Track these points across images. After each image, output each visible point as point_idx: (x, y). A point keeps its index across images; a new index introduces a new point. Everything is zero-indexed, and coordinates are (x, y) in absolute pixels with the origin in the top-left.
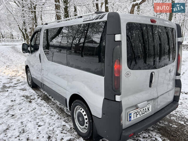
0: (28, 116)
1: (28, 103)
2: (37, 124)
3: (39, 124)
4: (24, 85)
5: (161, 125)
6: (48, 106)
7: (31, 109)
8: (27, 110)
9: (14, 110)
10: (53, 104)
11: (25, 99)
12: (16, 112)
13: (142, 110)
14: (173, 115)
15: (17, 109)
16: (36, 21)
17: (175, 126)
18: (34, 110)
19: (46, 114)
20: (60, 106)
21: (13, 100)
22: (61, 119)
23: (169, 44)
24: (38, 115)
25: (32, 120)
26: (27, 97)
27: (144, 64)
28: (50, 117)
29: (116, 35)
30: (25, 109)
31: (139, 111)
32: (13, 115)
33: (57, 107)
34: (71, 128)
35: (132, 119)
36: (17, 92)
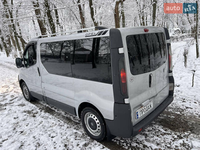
0: (38, 130)
1: (32, 118)
2: (50, 136)
3: (52, 135)
4: (20, 100)
5: (161, 118)
6: (54, 117)
7: (38, 123)
8: (34, 125)
9: (20, 126)
10: (58, 115)
11: (28, 114)
12: (23, 128)
13: (146, 107)
14: (170, 107)
15: (24, 125)
16: (14, 28)
17: (173, 117)
18: (41, 123)
19: (55, 126)
20: (65, 116)
21: (16, 117)
22: (70, 127)
23: (159, 41)
24: (47, 128)
25: (44, 133)
26: (29, 112)
27: (140, 65)
28: (59, 127)
29: (119, 49)
30: (32, 124)
31: (143, 109)
32: (22, 132)
33: (63, 117)
34: (83, 134)
35: (139, 116)
36: (16, 108)
